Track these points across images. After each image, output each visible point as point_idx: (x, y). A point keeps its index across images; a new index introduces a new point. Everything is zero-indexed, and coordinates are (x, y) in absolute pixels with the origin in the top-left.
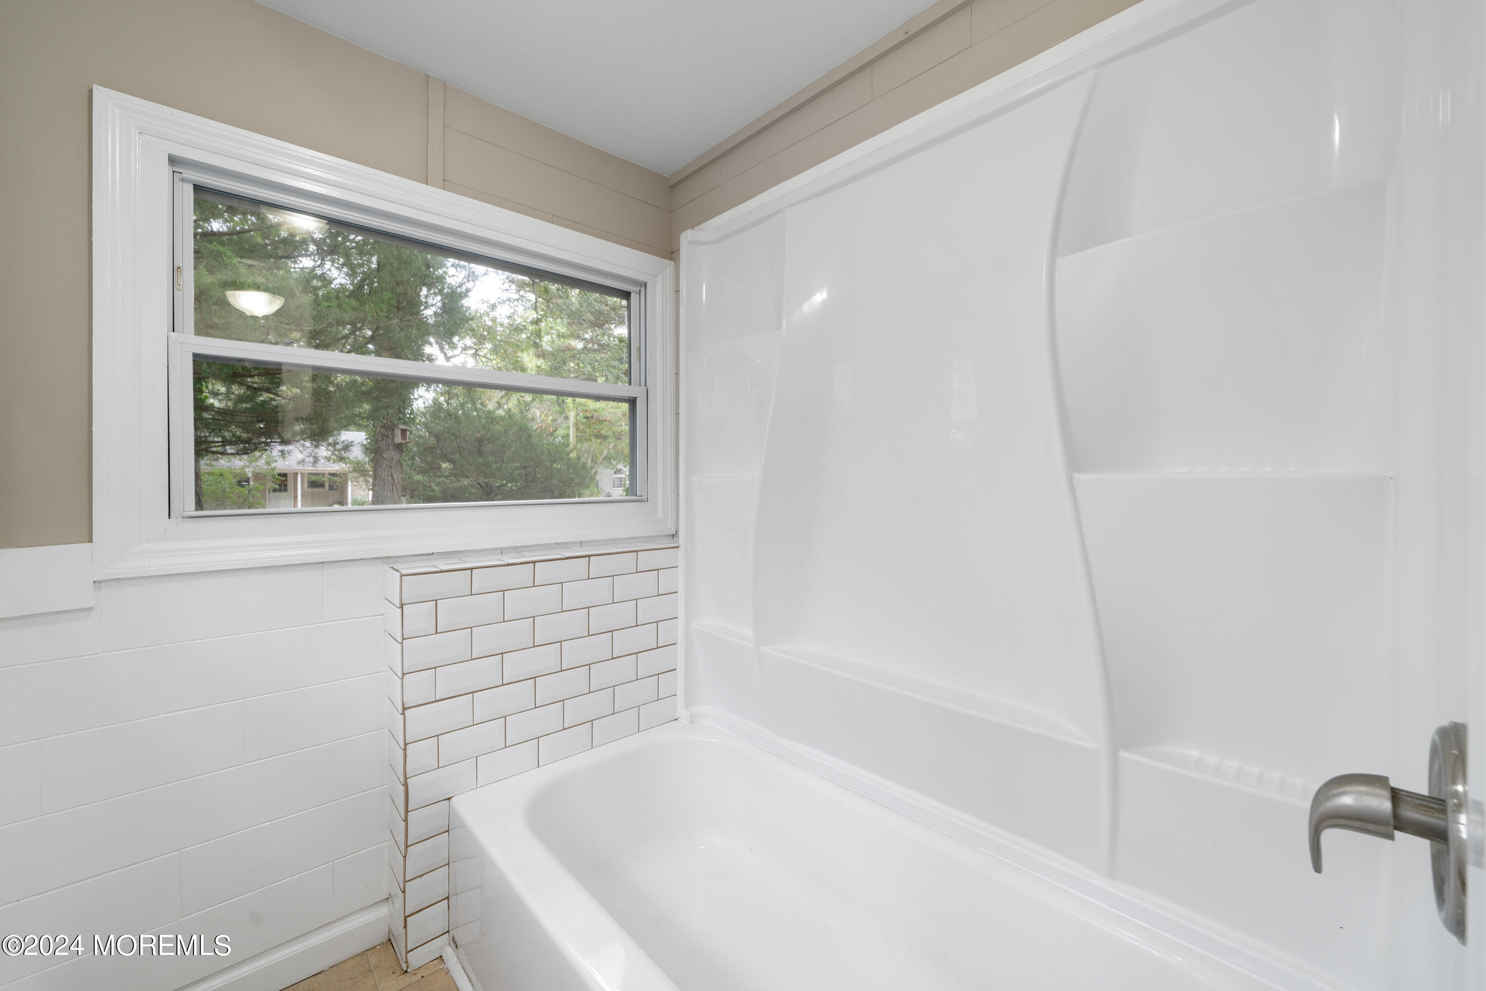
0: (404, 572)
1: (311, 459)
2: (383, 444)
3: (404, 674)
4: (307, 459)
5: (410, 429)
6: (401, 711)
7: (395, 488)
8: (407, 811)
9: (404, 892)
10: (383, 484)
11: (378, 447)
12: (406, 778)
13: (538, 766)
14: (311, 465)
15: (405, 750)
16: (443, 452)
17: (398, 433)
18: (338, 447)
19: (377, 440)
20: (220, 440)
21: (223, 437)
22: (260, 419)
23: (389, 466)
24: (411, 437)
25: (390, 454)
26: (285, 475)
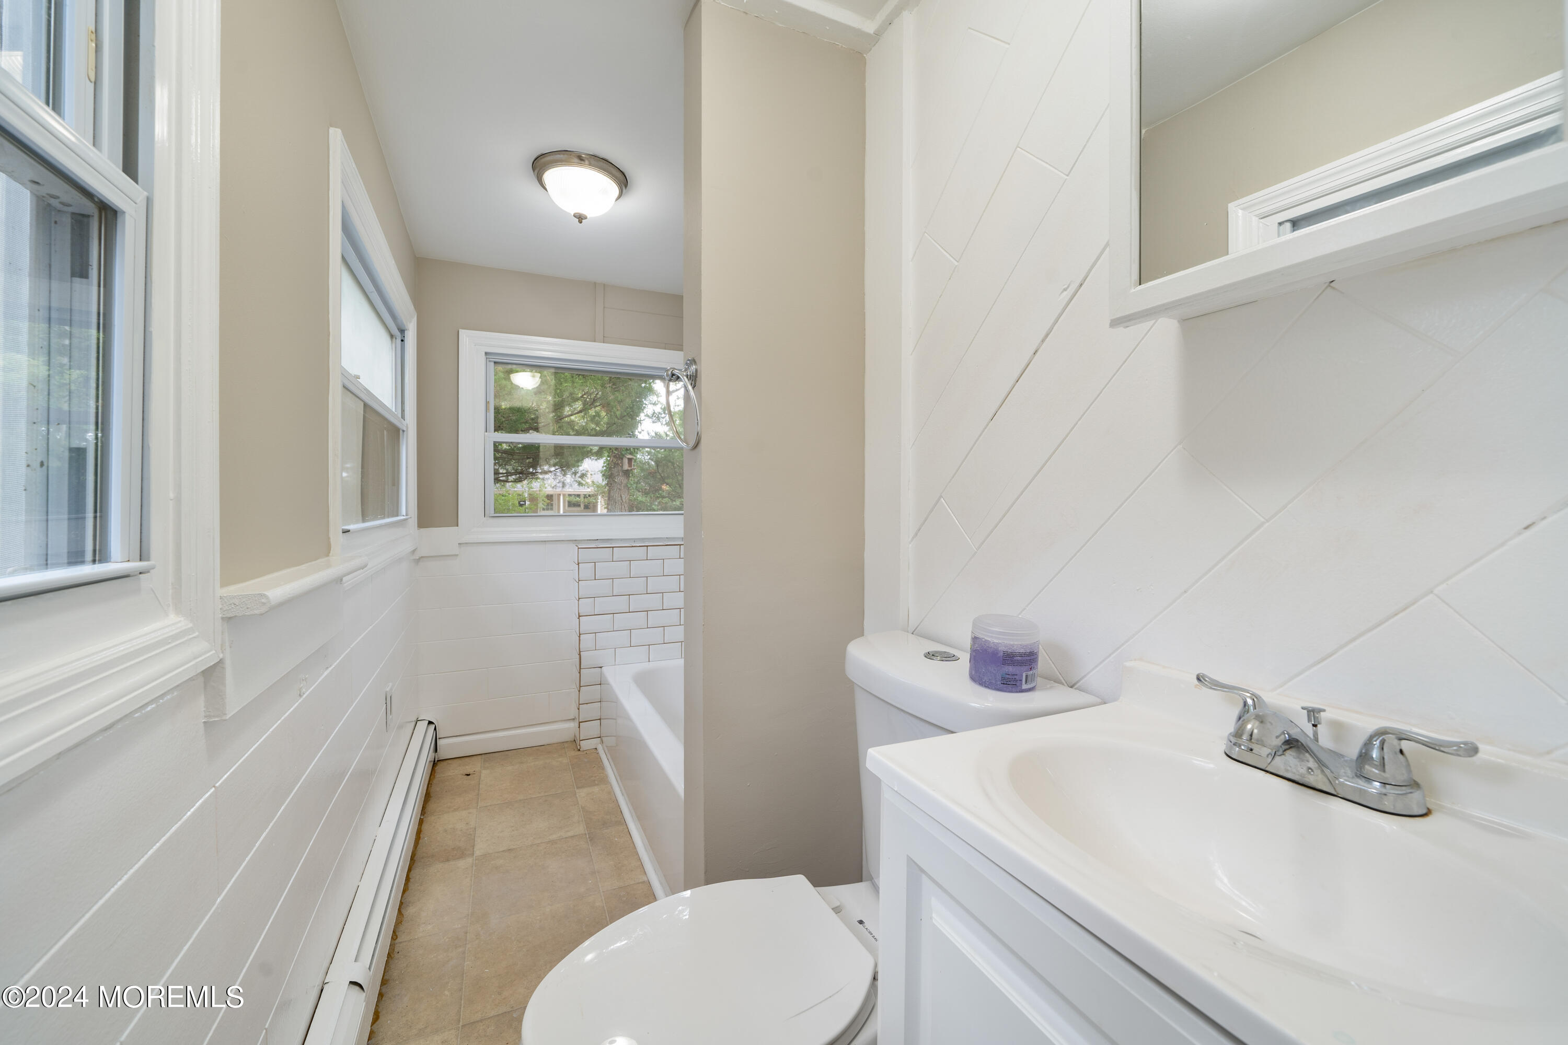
0: (579, 547)
1: (561, 485)
2: (615, 471)
3: (579, 599)
4: (558, 485)
5: (635, 458)
6: (578, 617)
7: (623, 507)
8: (580, 669)
9: (579, 709)
10: (614, 504)
11: (611, 473)
12: (580, 652)
13: (649, 661)
14: (561, 488)
15: (579, 637)
16: (661, 476)
17: (626, 461)
18: (578, 475)
19: (611, 467)
20: (505, 471)
21: (507, 470)
22: (529, 457)
23: (619, 489)
24: (635, 464)
25: (620, 479)
26: (552, 496)
